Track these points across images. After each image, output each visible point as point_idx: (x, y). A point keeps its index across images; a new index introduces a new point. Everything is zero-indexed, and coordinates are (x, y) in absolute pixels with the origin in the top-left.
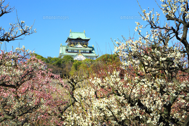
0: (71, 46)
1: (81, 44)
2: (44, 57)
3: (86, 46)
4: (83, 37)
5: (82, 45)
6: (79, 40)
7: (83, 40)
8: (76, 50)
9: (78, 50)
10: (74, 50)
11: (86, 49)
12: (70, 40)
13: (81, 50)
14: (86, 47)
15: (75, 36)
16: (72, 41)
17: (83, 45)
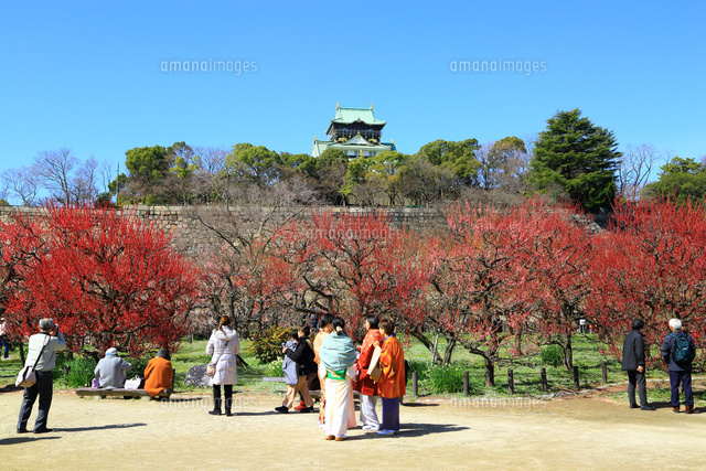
0: (340, 142)
1: (364, 137)
2: (271, 149)
3: (375, 141)
4: (369, 119)
5: (367, 140)
6: (359, 126)
7: (368, 126)
8: (351, 150)
9: (357, 151)
10: (346, 151)
11: (377, 147)
12: (336, 125)
13: (364, 150)
14: (376, 144)
15: (348, 117)
16: (342, 130)
17: (367, 137)
